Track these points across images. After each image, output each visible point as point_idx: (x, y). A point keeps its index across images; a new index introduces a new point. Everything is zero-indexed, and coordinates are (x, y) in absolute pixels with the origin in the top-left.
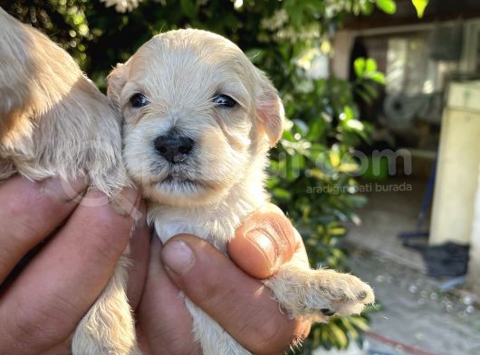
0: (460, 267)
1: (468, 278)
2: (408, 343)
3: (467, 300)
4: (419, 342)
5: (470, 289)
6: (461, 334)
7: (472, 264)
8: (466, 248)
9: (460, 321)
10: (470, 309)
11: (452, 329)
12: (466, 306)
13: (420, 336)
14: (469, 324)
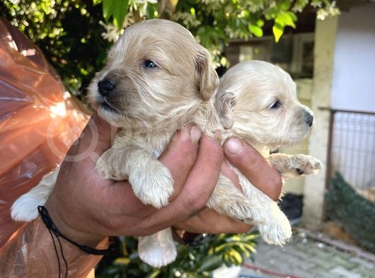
0: (297, 211)
1: (302, 219)
2: (265, 268)
3: (303, 235)
4: (272, 266)
5: (304, 227)
6: (300, 258)
7: (305, 208)
8: (301, 197)
9: (299, 249)
10: (305, 241)
11: (294, 256)
12: (302, 238)
13: (272, 262)
14: (305, 251)
